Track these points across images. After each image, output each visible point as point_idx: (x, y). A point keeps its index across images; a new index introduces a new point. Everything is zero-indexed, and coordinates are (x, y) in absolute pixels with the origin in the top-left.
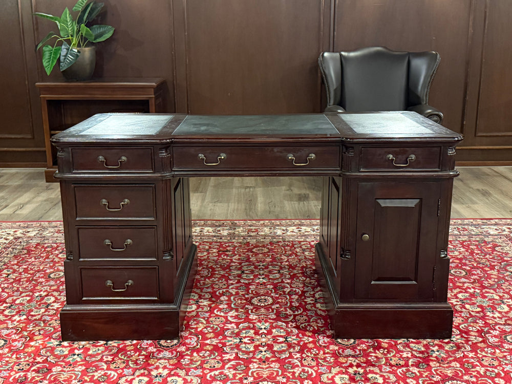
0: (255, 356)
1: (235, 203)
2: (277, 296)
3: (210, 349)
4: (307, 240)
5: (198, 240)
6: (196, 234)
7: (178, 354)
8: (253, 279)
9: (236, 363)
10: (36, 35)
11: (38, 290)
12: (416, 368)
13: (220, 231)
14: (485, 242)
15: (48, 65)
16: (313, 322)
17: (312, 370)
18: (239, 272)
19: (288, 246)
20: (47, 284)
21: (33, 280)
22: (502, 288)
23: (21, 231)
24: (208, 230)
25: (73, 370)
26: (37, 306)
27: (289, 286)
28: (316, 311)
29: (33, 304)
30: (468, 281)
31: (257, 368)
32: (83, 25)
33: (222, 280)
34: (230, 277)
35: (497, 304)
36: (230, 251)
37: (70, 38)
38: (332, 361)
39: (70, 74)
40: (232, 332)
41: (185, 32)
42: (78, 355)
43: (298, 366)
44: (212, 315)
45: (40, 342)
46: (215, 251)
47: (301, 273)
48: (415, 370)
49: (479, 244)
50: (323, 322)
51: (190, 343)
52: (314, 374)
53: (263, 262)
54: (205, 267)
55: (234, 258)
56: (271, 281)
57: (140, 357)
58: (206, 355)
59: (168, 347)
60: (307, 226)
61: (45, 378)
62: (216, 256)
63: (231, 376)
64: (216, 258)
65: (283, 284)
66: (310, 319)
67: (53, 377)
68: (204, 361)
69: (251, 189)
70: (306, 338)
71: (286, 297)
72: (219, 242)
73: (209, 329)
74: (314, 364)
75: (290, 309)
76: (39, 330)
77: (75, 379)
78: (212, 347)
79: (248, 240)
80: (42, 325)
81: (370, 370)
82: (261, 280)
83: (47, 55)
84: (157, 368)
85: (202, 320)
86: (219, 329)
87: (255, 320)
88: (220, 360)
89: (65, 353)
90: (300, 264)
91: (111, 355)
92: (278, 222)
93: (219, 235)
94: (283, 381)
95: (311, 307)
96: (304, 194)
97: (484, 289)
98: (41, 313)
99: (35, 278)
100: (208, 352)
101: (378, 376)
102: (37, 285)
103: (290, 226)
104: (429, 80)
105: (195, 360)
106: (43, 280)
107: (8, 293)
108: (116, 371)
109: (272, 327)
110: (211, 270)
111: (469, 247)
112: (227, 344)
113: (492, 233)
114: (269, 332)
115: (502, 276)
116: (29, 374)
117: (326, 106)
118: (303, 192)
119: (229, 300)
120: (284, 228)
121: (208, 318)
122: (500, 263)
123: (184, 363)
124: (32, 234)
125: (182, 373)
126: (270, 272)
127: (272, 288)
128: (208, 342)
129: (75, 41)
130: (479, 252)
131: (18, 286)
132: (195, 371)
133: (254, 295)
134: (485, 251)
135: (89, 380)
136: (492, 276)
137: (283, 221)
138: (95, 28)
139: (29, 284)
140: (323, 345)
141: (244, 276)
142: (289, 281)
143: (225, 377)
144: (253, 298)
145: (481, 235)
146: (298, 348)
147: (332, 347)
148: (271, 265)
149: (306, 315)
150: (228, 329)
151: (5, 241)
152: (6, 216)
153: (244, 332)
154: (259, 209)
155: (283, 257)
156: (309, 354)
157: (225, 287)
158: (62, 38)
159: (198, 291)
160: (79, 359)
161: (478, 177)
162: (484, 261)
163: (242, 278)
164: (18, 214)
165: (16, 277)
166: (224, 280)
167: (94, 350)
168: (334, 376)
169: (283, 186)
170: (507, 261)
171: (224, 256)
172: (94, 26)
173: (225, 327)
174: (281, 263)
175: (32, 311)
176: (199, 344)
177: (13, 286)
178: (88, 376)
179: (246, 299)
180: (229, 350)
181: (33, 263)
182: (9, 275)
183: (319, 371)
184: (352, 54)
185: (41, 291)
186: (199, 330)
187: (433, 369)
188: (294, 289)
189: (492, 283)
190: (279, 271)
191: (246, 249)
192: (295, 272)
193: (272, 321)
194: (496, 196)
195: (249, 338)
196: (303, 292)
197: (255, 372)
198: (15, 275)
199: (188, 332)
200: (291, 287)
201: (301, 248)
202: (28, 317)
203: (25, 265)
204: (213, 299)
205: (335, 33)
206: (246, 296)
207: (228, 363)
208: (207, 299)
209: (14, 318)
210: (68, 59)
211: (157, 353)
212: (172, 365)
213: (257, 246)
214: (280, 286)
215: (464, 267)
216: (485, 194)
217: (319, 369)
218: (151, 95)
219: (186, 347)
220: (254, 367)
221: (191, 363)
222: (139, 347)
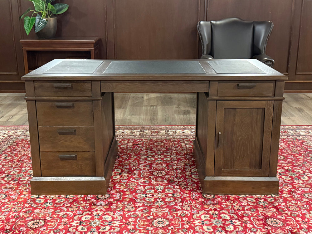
0: (155, 204)
1: (144, 115)
2: (168, 170)
3: (128, 200)
4: (188, 138)
5: (121, 138)
6: (120, 134)
7: (109, 203)
8: (154, 161)
9: (143, 208)
10: (19, 10)
11: (24, 166)
12: (249, 212)
13: (134, 132)
14: (297, 139)
15: (27, 29)
16: (189, 185)
17: (188, 212)
18: (146, 157)
19: (176, 141)
20: (29, 163)
21: (20, 160)
22: (305, 167)
23: (12, 132)
24: (127, 132)
25: (47, 212)
26: (24, 176)
27: (176, 165)
28: (191, 179)
29: (21, 174)
30: (285, 162)
31: (155, 211)
32: (49, 4)
33: (135, 161)
34: (140, 159)
35: (301, 176)
36: (140, 145)
37: (41, 11)
38: (200, 207)
39: (41, 35)
40: (141, 191)
41: (113, 8)
42: (50, 203)
43: (179, 210)
44: (129, 181)
45: (27, 195)
46: (131, 144)
47: (184, 157)
48: (249, 213)
49: (293, 141)
50: (196, 186)
51: (116, 197)
52: (189, 214)
53: (160, 151)
54: (125, 153)
55: (143, 148)
56: (165, 162)
57: (87, 204)
58: (125, 204)
59: (103, 199)
60: (188, 129)
61: (30, 216)
62: (132, 147)
63: (140, 215)
64: (132, 149)
65: (172, 164)
66: (188, 184)
67: (35, 215)
68: (125, 207)
69: (154, 107)
70: (185, 194)
71: (174, 171)
72: (134, 139)
73: (127, 189)
74: (189, 208)
75: (176, 178)
76: (26, 189)
77: (48, 216)
78: (129, 199)
79: (152, 138)
80: (28, 186)
81: (222, 212)
82: (159, 161)
83: (27, 22)
84: (97, 211)
85: (123, 184)
86: (133, 189)
87: (155, 184)
88: (133, 206)
89: (41, 202)
90: (183, 152)
91: (69, 203)
92: (170, 127)
93: (134, 135)
94: (171, 218)
95: (189, 177)
96: (187, 110)
97: (294, 167)
98: (26, 179)
99: (22, 159)
100: (127, 202)
101: (227, 216)
102: (23, 164)
103: (178, 129)
104: (266, 39)
105: (119, 206)
106: (27, 161)
107: (6, 168)
108: (72, 212)
109: (165, 188)
110: (128, 155)
111: (287, 143)
112: (138, 198)
113: (302, 134)
114: (163, 191)
115: (306, 160)
116: (21, 213)
117: (202, 55)
118: (187, 109)
119: (140, 172)
120: (174, 131)
121: (127, 183)
122: (306, 152)
123: (112, 208)
124: (19, 134)
125: (111, 213)
126: (165, 156)
127: (166, 166)
128: (127, 196)
129: (44, 14)
130: (293, 145)
131: (12, 164)
132: (119, 212)
133: (154, 170)
134: (296, 145)
135: (56, 217)
136: (300, 160)
137: (174, 127)
138: (57, 5)
139: (18, 163)
140: (195, 198)
141: (149, 159)
142: (176, 162)
143: (136, 216)
144: (154, 172)
145: (295, 135)
146: (180, 200)
147: (200, 199)
148: (165, 153)
149: (186, 182)
150: (139, 189)
151: (3, 138)
152: (2, 123)
153: (148, 191)
154: (159, 119)
155: (173, 148)
156: (186, 203)
157: (137, 165)
158: (36, 11)
159: (121, 167)
160: (50, 205)
161: (297, 100)
162: (295, 150)
163: (147, 160)
164: (10, 122)
165: (10, 159)
166: (136, 161)
167: (59, 200)
168: (201, 216)
169: (174, 105)
170: (310, 151)
171: (137, 147)
172: (56, 4)
173: (137, 188)
174: (172, 151)
175: (21, 178)
176: (121, 198)
177: (9, 164)
178: (56, 215)
179: (150, 172)
180: (139, 201)
181: (20, 151)
182: (6, 157)
183: (192, 213)
184: (218, 22)
185: (26, 167)
186: (121, 190)
187: (260, 212)
188: (179, 167)
189: (299, 163)
190: (170, 156)
191: (150, 143)
192: (180, 157)
193: (165, 185)
194: (307, 112)
195: (151, 195)
196: (185, 169)
197: (154, 213)
198: (10, 157)
199: (115, 191)
200: (177, 165)
201: (184, 142)
202: (19, 182)
203: (16, 152)
204: (130, 172)
205: (208, 9)
206: (150, 171)
207: (138, 208)
208: (126, 172)
209: (10, 182)
210: (40, 25)
211: (96, 202)
212: (105, 209)
213: (157, 142)
214: (170, 165)
215: (283, 154)
216: (300, 110)
217: (192, 212)
218: (92, 48)
219: (114, 199)
220: (153, 210)
221: (117, 208)
222: (85, 199)
